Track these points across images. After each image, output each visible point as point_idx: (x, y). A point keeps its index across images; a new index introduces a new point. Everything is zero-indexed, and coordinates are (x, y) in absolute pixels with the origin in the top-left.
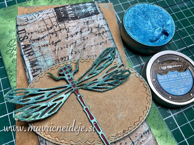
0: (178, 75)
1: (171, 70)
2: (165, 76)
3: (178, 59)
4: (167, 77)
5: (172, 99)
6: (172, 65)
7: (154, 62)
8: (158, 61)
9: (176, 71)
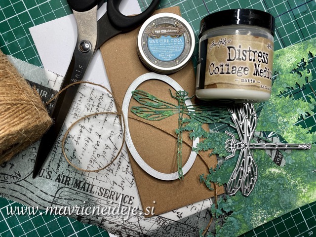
0: (170, 41)
1: (164, 34)
2: (157, 40)
3: (176, 23)
4: (158, 41)
5: (157, 64)
6: (167, 30)
7: (148, 25)
8: (154, 24)
9: (169, 37)
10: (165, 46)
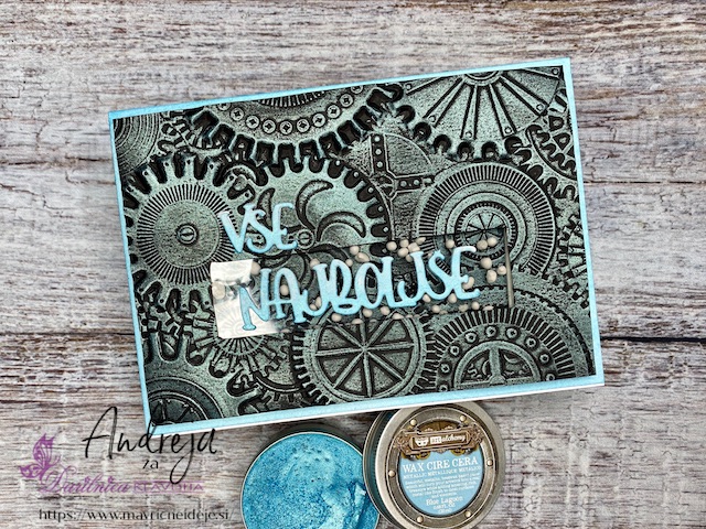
10: (440, 476)
